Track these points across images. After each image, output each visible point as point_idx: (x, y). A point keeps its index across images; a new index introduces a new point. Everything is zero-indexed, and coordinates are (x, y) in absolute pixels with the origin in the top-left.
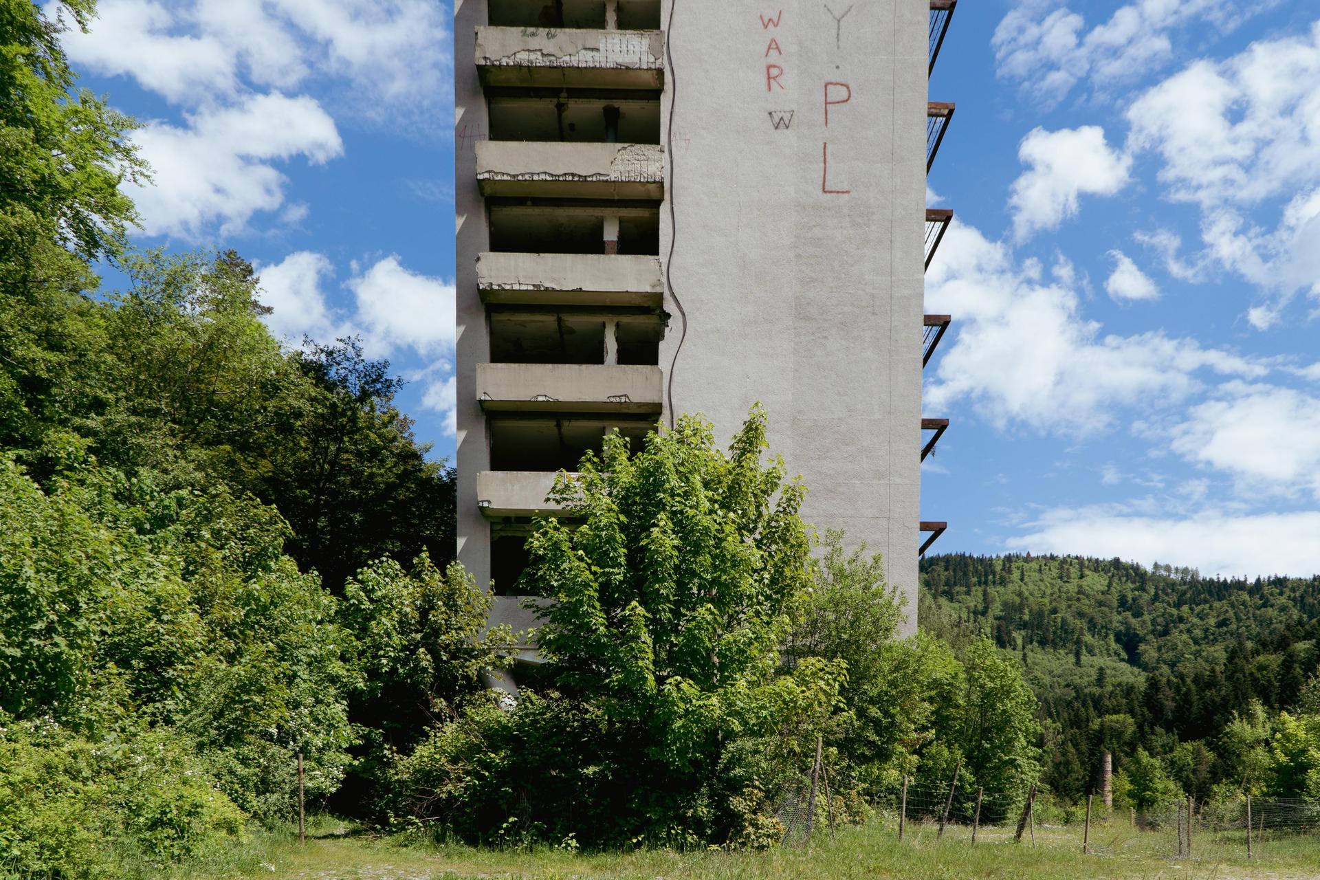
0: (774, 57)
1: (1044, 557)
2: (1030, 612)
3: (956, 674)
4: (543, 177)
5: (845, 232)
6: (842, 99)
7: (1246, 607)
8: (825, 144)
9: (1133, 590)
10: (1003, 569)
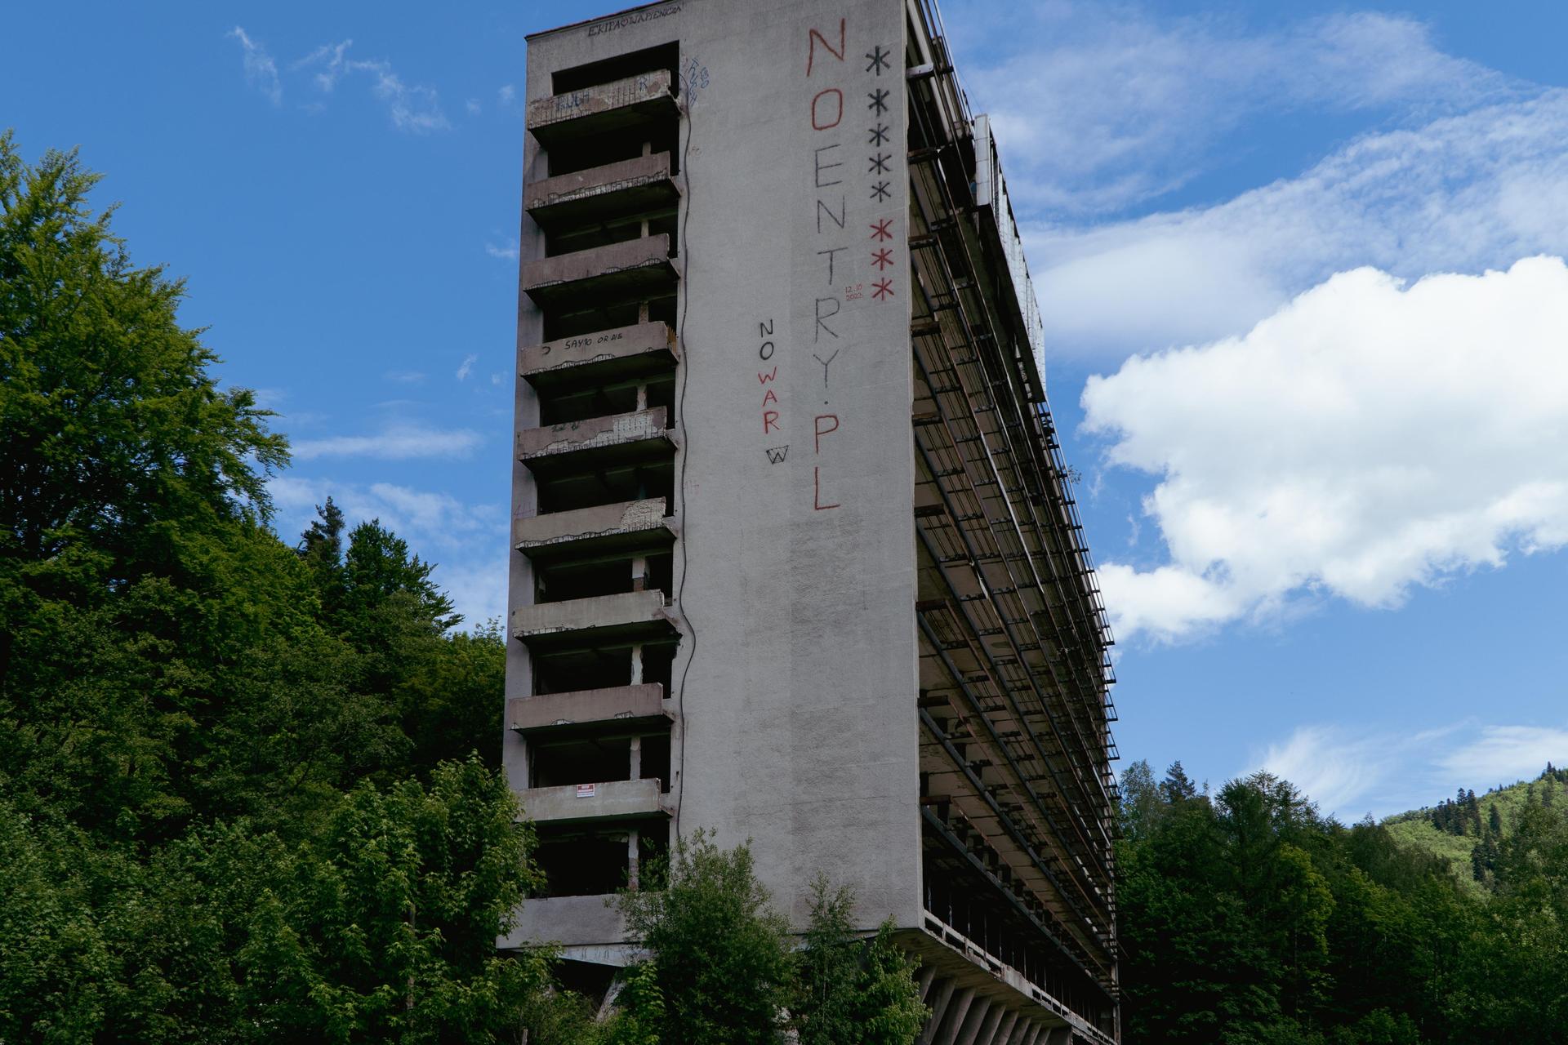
0: (770, 405)
4: (566, 539)
5: (836, 540)
6: (830, 428)
8: (816, 469)
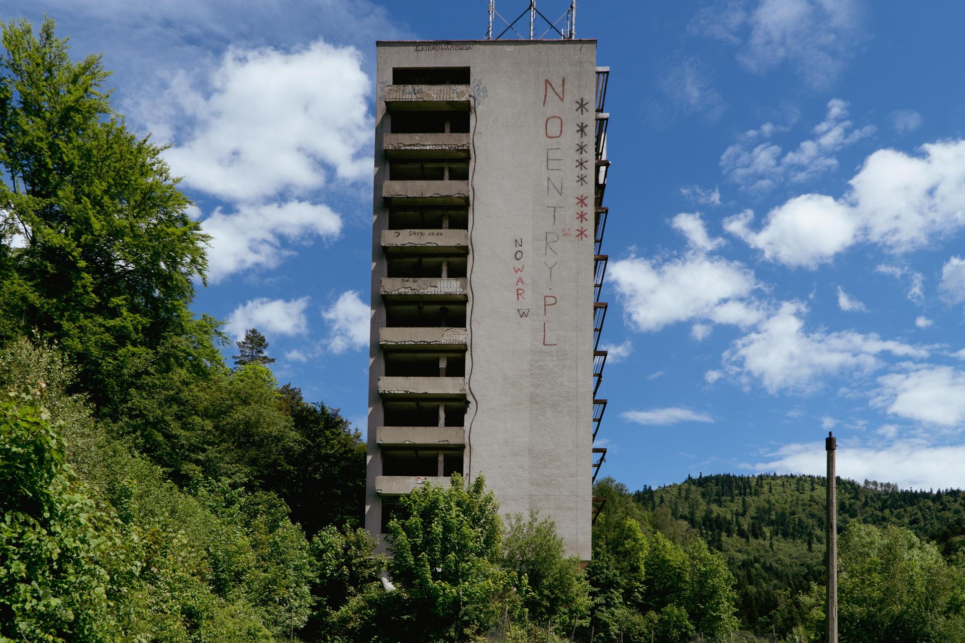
0: (520, 285)
1: (786, 476)
2: (776, 514)
3: (684, 561)
5: (554, 363)
6: (552, 303)
7: (930, 510)
8: (545, 323)
9: (849, 499)
10: (757, 484)
